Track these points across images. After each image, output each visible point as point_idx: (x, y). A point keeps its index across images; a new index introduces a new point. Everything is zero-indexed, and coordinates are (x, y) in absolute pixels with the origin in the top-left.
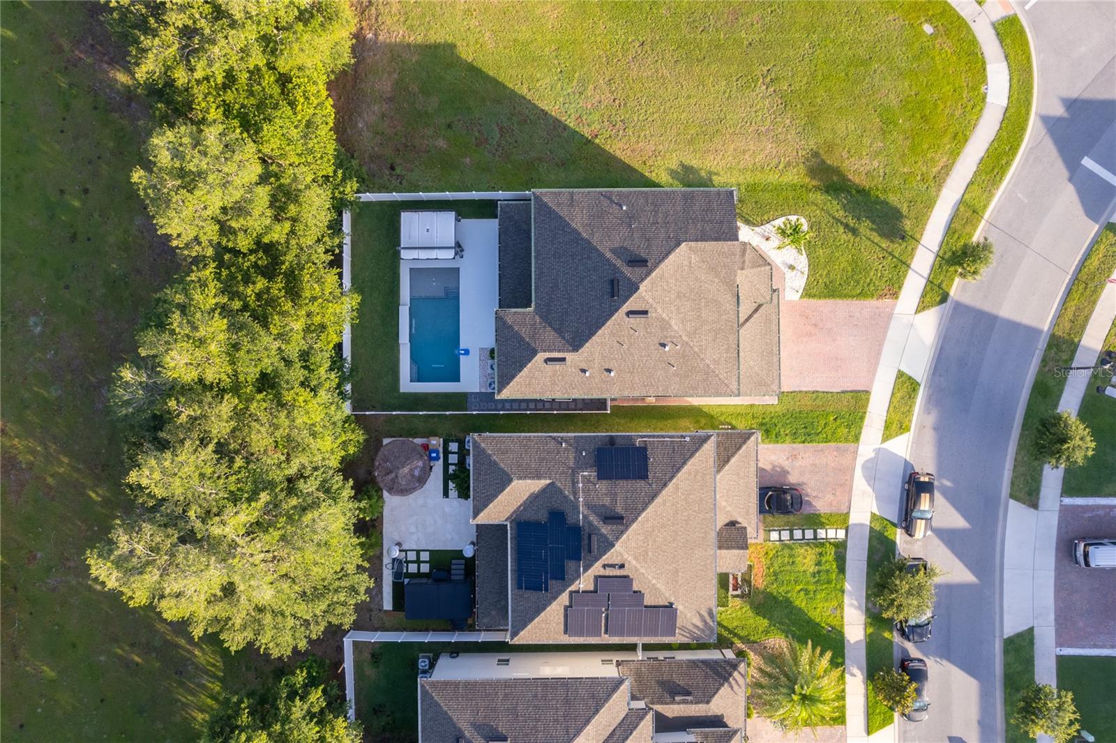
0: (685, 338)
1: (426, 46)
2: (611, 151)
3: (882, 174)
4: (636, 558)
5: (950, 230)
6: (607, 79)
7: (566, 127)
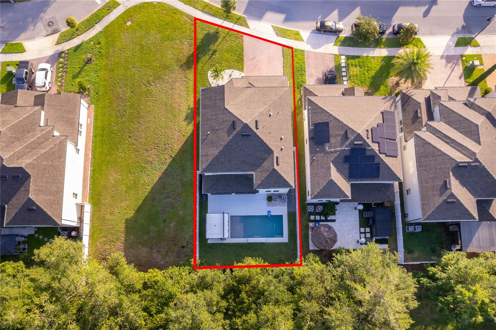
0: (267, 106)
1: (126, 232)
2: (178, 150)
3: (190, 41)
4: (364, 125)
5: (214, 15)
6: (145, 152)
7: (167, 169)
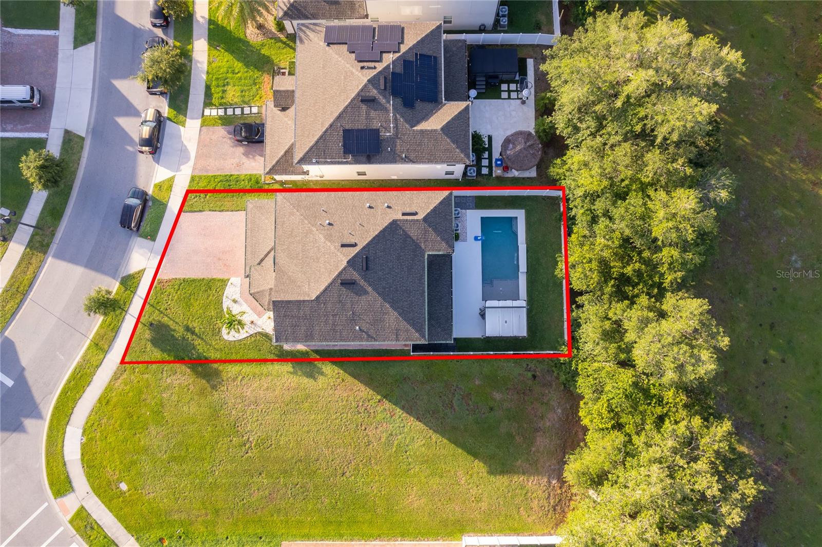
0: (314, 229)
1: (510, 473)
2: (368, 390)
3: (165, 373)
4: (352, 73)
5: (116, 330)
6: (371, 446)
7: (403, 408)
